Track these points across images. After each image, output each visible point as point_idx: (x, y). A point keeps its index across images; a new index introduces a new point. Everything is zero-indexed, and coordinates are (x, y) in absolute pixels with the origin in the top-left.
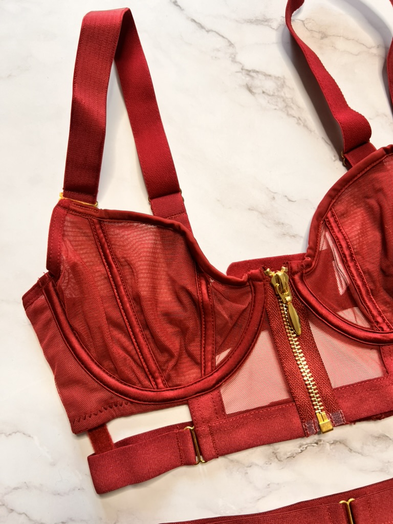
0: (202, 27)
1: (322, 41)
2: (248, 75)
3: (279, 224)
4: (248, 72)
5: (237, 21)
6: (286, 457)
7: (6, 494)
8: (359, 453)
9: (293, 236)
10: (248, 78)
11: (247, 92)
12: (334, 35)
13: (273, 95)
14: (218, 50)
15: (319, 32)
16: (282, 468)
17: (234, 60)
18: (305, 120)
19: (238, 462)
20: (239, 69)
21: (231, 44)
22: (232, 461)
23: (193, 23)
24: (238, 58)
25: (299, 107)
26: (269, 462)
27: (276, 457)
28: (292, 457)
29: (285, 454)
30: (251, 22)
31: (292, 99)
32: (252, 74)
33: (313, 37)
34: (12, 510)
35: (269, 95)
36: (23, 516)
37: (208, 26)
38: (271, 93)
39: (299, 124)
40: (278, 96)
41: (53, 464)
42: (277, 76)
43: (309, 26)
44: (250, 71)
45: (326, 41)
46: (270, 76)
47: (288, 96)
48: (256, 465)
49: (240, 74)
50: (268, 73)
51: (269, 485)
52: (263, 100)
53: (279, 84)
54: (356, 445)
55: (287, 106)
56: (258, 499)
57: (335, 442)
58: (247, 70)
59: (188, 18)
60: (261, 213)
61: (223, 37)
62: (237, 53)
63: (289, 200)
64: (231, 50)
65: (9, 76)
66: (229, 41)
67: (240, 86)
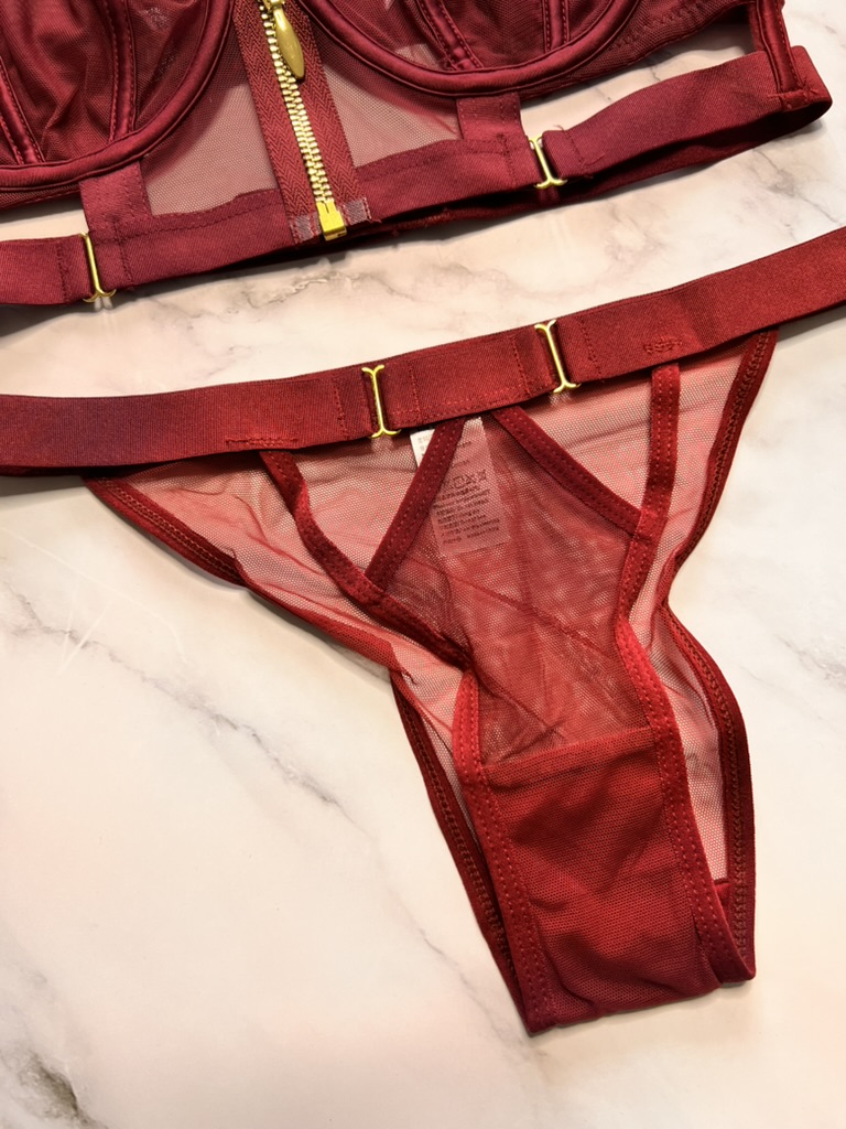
6: (266, 301)
8: (407, 296)
16: (259, 321)
19: (175, 307)
22: (165, 306)
26: (234, 307)
27: (249, 301)
28: (279, 301)
29: (266, 295)
48: (210, 314)
51: (231, 349)
54: (403, 282)
56: (211, 374)
57: (363, 277)
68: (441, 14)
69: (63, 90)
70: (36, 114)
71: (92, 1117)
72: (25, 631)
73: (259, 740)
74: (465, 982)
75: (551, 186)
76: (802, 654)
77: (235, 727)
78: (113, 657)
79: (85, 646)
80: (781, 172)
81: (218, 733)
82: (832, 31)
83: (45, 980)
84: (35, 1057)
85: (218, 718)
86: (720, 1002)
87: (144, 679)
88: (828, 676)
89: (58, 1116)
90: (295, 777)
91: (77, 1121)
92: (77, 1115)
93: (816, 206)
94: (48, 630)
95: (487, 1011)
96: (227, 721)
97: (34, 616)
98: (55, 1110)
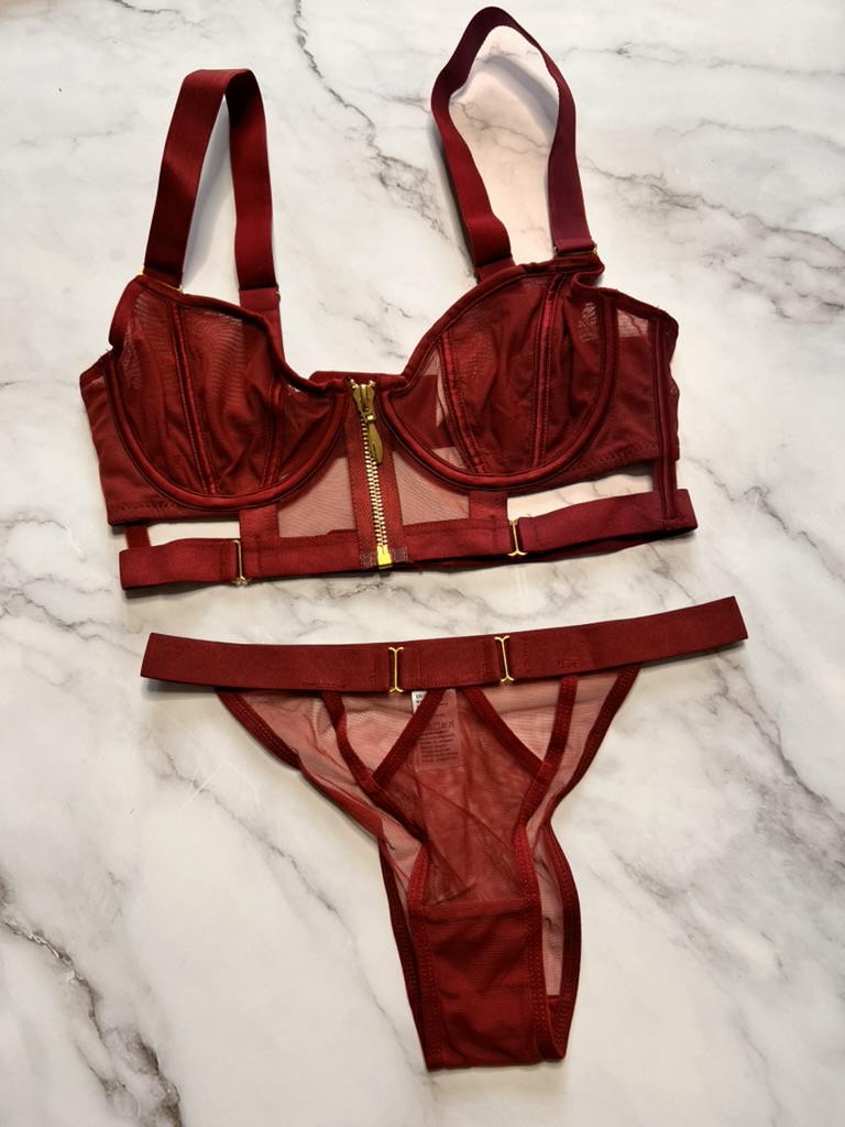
0: (340, 100)
1: (483, 132)
2: (384, 162)
3: (387, 340)
4: (385, 160)
5: (384, 98)
6: (339, 595)
7: (28, 583)
8: (423, 605)
9: (401, 357)
10: (383, 167)
11: (379, 183)
12: (498, 127)
13: (409, 190)
14: (354, 130)
15: (481, 121)
16: (333, 607)
17: (370, 144)
18: (442, 224)
19: (285, 591)
20: (374, 155)
21: (371, 124)
22: (278, 589)
23: (331, 95)
24: (376, 143)
25: (438, 208)
26: (320, 596)
27: (329, 593)
28: (347, 596)
29: (340, 592)
30: (400, 100)
31: (431, 197)
32: (389, 162)
33: (472, 126)
34: (30, 601)
35: (404, 189)
36: (41, 609)
37: (347, 99)
38: (408, 187)
39: (433, 227)
40: (415, 192)
41: (83, 560)
42: (419, 167)
43: (469, 112)
44: (387, 158)
45: (487, 133)
46: (410, 166)
47: (427, 192)
48: (305, 598)
49: (374, 161)
50: (408, 163)
51: (315, 621)
52: (396, 195)
53: (419, 177)
54: (422, 595)
55: (423, 205)
57: (399, 589)
58: (384, 157)
59: (326, 88)
60: (369, 326)
61: (363, 114)
62: (376, 136)
63: (404, 315)
64: (370, 131)
65: (109, 133)
66: (369, 121)
67: (372, 175)
68: (469, 436)
69: (236, 450)
70: (219, 463)
71: (167, 1077)
72: (168, 776)
73: (295, 866)
74: (395, 1032)
75: (517, 555)
76: (627, 865)
77: (282, 855)
78: (217, 801)
79: (202, 791)
80: (662, 561)
81: (272, 857)
82: (711, 473)
83: (151, 989)
84: (138, 1035)
85: (273, 848)
86: (544, 1070)
87: (233, 817)
88: (640, 882)
89: (146, 1073)
90: (314, 892)
91: (157, 1078)
92: (157, 1074)
93: (680, 586)
94: (181, 778)
95: (406, 1052)
96: (279, 851)
97: (174, 768)
98: (145, 1069)
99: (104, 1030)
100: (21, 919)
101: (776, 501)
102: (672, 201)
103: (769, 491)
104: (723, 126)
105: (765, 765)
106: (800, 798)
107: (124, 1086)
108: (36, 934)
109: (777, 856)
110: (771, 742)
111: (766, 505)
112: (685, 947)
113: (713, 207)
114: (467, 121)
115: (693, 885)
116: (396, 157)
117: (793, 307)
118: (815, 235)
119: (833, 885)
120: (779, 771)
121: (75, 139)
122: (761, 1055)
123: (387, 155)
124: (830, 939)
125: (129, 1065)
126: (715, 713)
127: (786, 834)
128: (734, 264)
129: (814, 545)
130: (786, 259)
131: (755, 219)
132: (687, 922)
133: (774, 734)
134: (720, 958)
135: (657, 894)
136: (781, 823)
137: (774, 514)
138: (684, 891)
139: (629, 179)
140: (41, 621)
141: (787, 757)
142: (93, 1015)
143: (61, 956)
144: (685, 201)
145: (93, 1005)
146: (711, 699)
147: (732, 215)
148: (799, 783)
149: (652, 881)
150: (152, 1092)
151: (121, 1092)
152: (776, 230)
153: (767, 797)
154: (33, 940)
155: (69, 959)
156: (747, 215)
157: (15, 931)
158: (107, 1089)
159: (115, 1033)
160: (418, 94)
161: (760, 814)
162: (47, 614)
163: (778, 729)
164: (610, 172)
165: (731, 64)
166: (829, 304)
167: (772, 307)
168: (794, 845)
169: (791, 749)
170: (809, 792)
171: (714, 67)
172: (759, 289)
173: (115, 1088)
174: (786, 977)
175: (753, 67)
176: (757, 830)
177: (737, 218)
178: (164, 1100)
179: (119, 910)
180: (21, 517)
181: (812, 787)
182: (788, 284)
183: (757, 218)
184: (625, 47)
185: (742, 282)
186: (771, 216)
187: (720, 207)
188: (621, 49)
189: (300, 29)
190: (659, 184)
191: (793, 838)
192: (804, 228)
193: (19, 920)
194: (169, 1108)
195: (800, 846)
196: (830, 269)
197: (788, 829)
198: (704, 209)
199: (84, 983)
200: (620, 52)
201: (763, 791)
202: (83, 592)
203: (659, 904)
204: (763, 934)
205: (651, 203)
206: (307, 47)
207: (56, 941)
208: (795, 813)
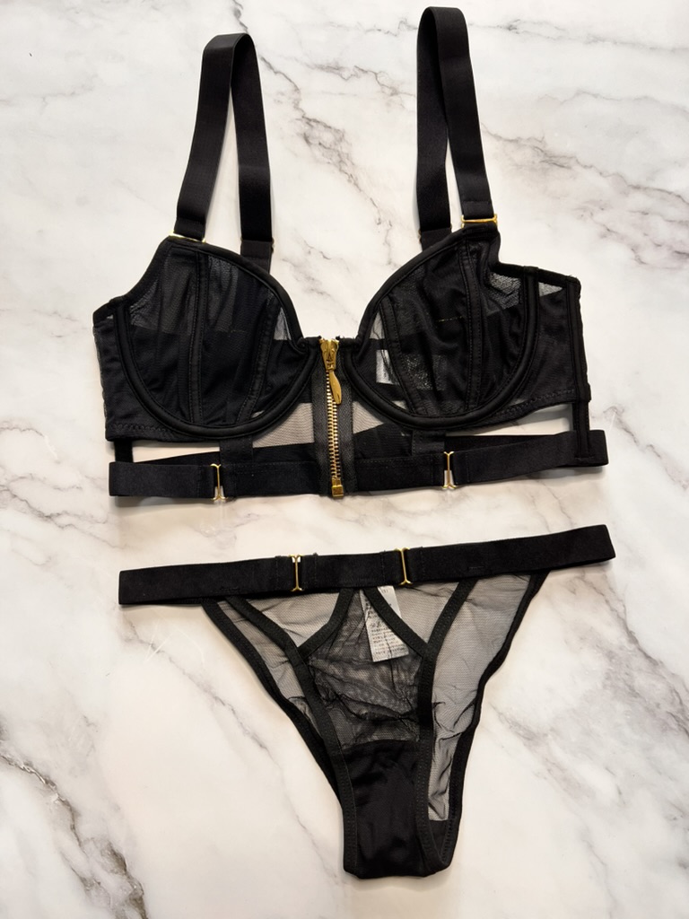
0: (270, 67)
1: (392, 97)
2: (308, 123)
3: (310, 279)
4: (309, 121)
5: (308, 66)
7: (13, 481)
9: (321, 293)
10: (307, 128)
11: (304, 142)
12: (405, 93)
13: (329, 148)
14: (282, 94)
15: (391, 88)
17: (296, 106)
18: (357, 179)
20: (300, 117)
21: (297, 89)
23: (263, 63)
24: (302, 105)
25: (353, 164)
30: (321, 68)
31: (348, 154)
32: (312, 123)
33: (383, 92)
34: (15, 496)
35: (325, 147)
36: (24, 503)
37: (277, 67)
38: (328, 146)
39: (349, 181)
40: (334, 150)
41: (58, 462)
42: (337, 128)
43: (381, 79)
44: (310, 120)
45: (395, 98)
46: (330, 127)
47: (345, 150)
49: (299, 122)
50: (328, 124)
52: (318, 152)
53: (338, 137)
55: (341, 161)
58: (308, 119)
60: (295, 266)
61: (290, 81)
62: (301, 100)
63: (324, 257)
64: (296, 96)
65: (73, 94)
66: (296, 86)
67: (298, 134)
71: (133, 876)
72: (130, 640)
73: (234, 712)
74: (314, 844)
76: (500, 714)
77: (224, 704)
78: (170, 659)
79: (158, 652)
81: (216, 705)
83: (119, 809)
84: (110, 844)
85: (216, 698)
87: (184, 673)
88: (511, 727)
89: (117, 873)
90: (249, 733)
91: (125, 877)
92: (125, 874)
94: (141, 642)
95: (322, 859)
96: (220, 700)
97: (135, 634)
98: (115, 870)
99: (82, 840)
100: (13, 753)
101: (629, 419)
102: (552, 161)
103: (623, 411)
104: (595, 96)
105: (613, 635)
106: (639, 662)
107: (99, 883)
108: (27, 765)
109: (620, 707)
110: (618, 617)
111: (621, 422)
112: (545, 778)
113: (585, 167)
114: (379, 88)
115: (552, 730)
116: (318, 119)
117: (649, 255)
118: (670, 193)
119: (664, 731)
120: (624, 640)
121: (44, 99)
122: (602, 863)
123: (310, 117)
124: (660, 773)
125: (103, 866)
126: (574, 592)
127: (628, 689)
128: (601, 217)
129: (659, 456)
130: (645, 213)
131: (620, 177)
132: (547, 759)
133: (621, 609)
134: (572, 787)
135: (524, 737)
136: (625, 681)
137: (627, 430)
138: (545, 735)
139: (516, 141)
140: (25, 513)
141: (630, 629)
142: (73, 828)
143: (47, 782)
144: (562, 161)
145: (73, 820)
146: (571, 581)
147: (601, 174)
148: (640, 649)
149: (520, 726)
150: (121, 887)
151: (96, 888)
152: (637, 188)
153: (614, 660)
154: (24, 769)
155: (53, 784)
156: (614, 174)
157: (9, 762)
158: (85, 885)
159: (91, 843)
160: (337, 63)
161: (607, 673)
162: (30, 506)
163: (624, 606)
164: (499, 134)
165: (604, 40)
166: (679, 253)
167: (632, 255)
168: (634, 698)
169: (634, 622)
170: (647, 657)
171: (589, 43)
172: (622, 238)
173: (92, 885)
174: (624, 803)
175: (623, 43)
176: (605, 686)
177: (605, 177)
178: (131, 894)
179: (93, 746)
180: (6, 425)
181: (650, 653)
182: (645, 235)
183: (621, 176)
184: (515, 24)
185: (607, 232)
186: (634, 176)
187: (591, 167)
188: (511, 26)
189: (236, 3)
190: (541, 147)
191: (633, 693)
192: (661, 187)
193: (12, 753)
194: (135, 900)
195: (638, 699)
196: (681, 222)
197: (630, 686)
198: (578, 169)
199: (66, 803)
200: (510, 28)
201: (610, 655)
202: (59, 489)
203: (525, 745)
204: (607, 769)
205: (533, 162)
206: (242, 19)
207: (42, 770)
208: (635, 674)
